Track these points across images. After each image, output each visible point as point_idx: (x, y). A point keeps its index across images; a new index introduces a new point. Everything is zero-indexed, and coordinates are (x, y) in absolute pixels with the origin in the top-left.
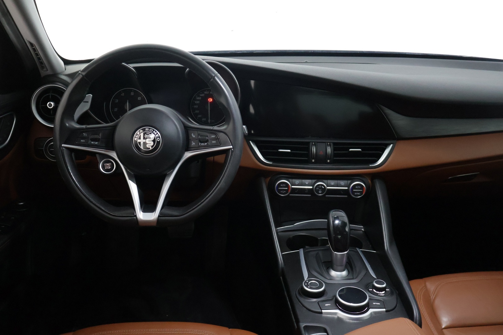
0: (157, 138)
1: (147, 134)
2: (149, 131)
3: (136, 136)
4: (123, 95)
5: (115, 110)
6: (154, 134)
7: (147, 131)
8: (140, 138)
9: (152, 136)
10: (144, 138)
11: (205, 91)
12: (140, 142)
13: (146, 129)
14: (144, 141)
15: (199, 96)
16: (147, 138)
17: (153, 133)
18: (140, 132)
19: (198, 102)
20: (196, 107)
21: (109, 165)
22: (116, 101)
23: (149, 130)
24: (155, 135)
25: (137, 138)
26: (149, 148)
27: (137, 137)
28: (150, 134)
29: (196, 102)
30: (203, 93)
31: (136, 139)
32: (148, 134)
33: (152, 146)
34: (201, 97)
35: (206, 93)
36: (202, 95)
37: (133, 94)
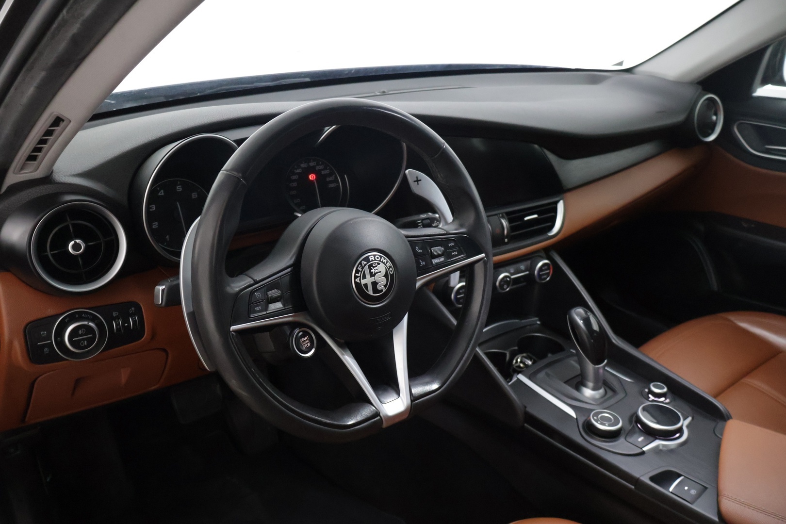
0: (389, 269)
1: (374, 267)
2: (375, 260)
3: (357, 275)
4: (163, 194)
6: (384, 263)
7: (372, 260)
8: (364, 277)
9: (382, 268)
10: (372, 275)
11: (302, 163)
12: (367, 284)
13: (370, 257)
14: (372, 279)
15: (294, 174)
16: (375, 274)
17: (382, 262)
18: (362, 266)
19: (295, 184)
20: (293, 192)
21: (307, 340)
23: (375, 258)
24: (385, 265)
25: (360, 277)
26: (382, 291)
27: (359, 275)
28: (379, 264)
29: (291, 184)
30: (299, 167)
31: (357, 280)
32: (376, 266)
33: (385, 286)
34: (297, 174)
35: (303, 165)
36: (298, 171)
37: (181, 188)
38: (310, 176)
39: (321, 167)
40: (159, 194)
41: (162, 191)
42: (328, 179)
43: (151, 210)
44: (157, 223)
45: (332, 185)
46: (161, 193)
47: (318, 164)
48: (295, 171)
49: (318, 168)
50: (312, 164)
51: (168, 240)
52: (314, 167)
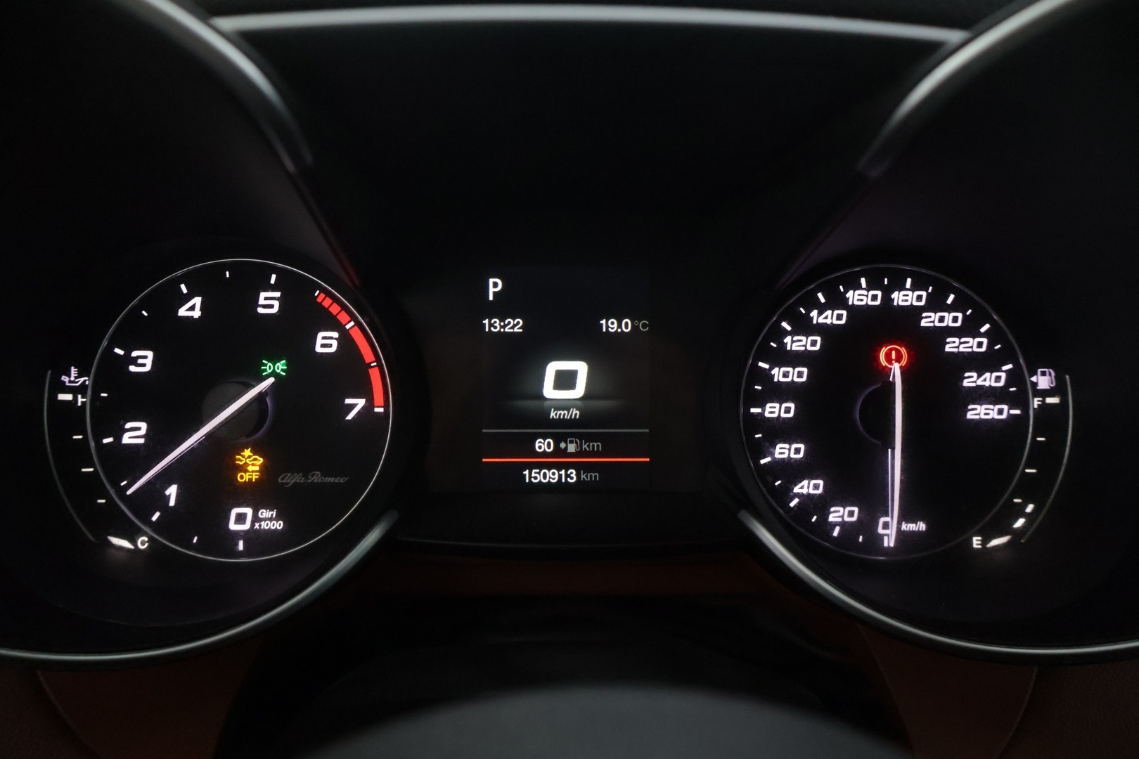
4: (197, 314)
5: (127, 439)
11: (855, 286)
15: (804, 327)
19: (797, 375)
20: (779, 409)
22: (134, 361)
29: (778, 374)
30: (837, 301)
34: (821, 330)
35: (860, 297)
36: (830, 318)
37: (276, 304)
38: (883, 351)
39: (951, 319)
40: (182, 312)
41: (197, 301)
42: (971, 380)
43: (133, 369)
44: (143, 426)
45: (979, 412)
46: (192, 308)
47: (936, 304)
48: (814, 313)
49: (929, 320)
50: (905, 298)
51: (172, 503)
52: (914, 313)
